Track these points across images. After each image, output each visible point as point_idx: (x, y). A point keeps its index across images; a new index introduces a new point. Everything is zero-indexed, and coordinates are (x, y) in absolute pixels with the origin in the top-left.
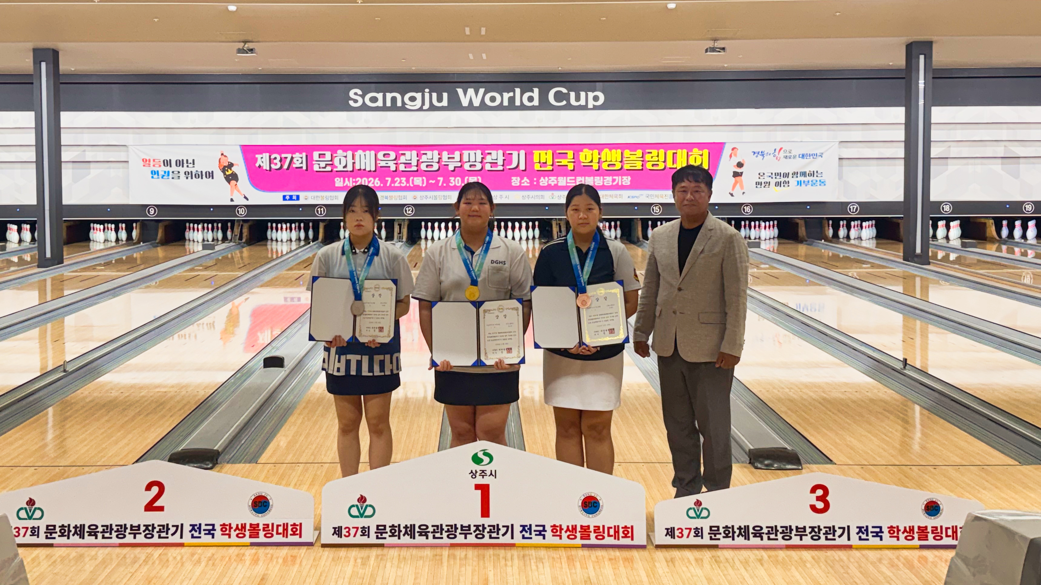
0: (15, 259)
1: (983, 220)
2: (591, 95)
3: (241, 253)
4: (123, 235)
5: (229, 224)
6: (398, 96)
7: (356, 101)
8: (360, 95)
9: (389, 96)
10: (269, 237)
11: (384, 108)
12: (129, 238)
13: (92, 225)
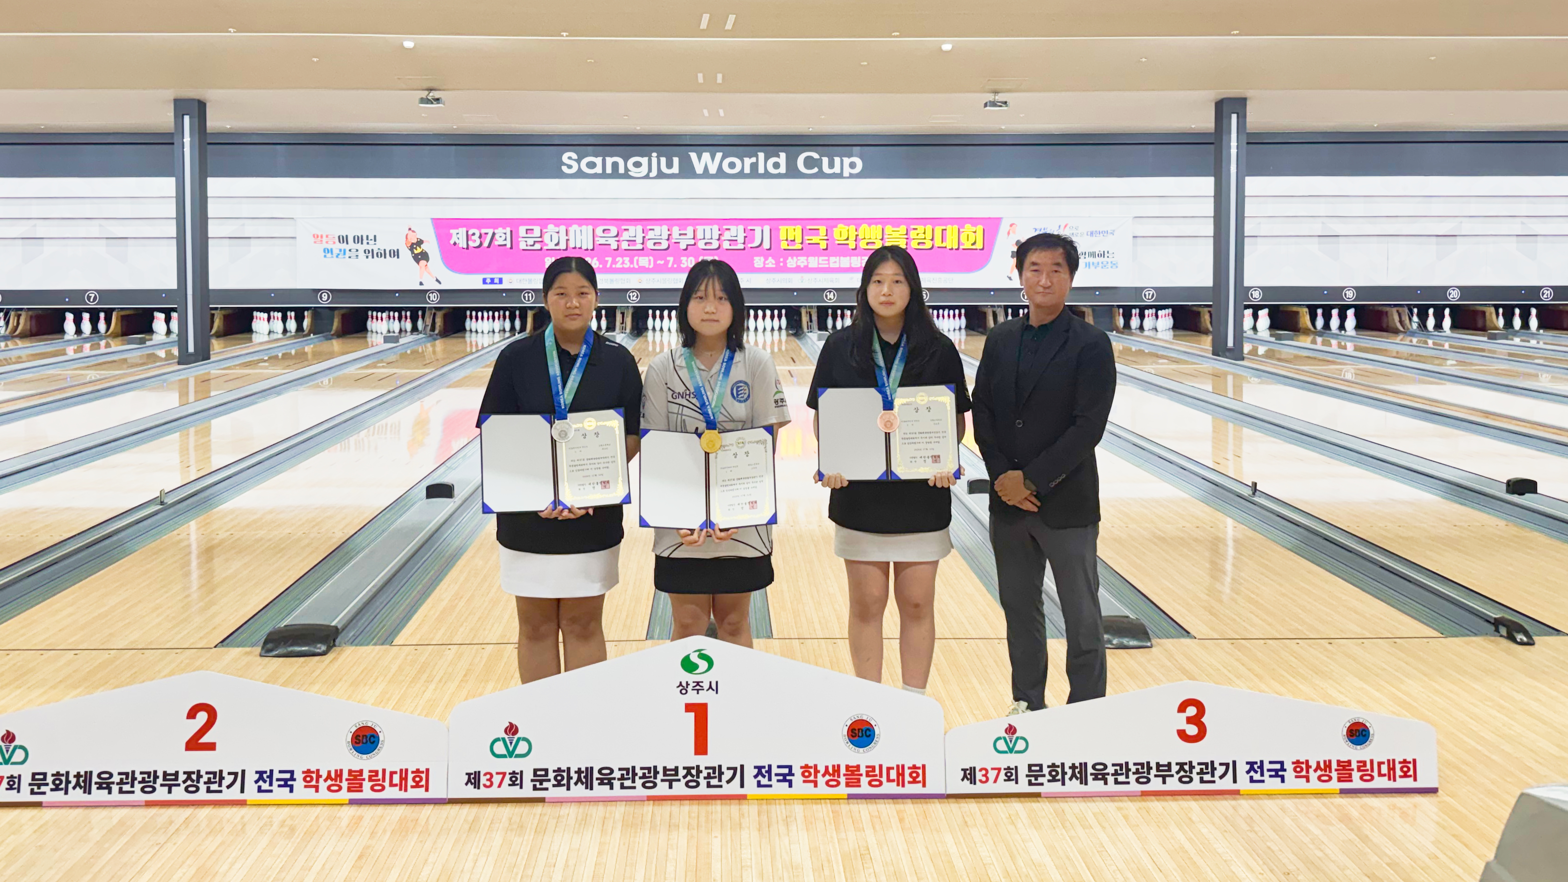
0: (162, 354)
1: (1295, 309)
2: (847, 161)
3: (434, 346)
4: (292, 325)
5: (420, 313)
6: (620, 161)
7: (570, 167)
8: (575, 160)
9: (609, 161)
10: (468, 328)
11: (603, 175)
12: (300, 328)
13: (255, 313)
